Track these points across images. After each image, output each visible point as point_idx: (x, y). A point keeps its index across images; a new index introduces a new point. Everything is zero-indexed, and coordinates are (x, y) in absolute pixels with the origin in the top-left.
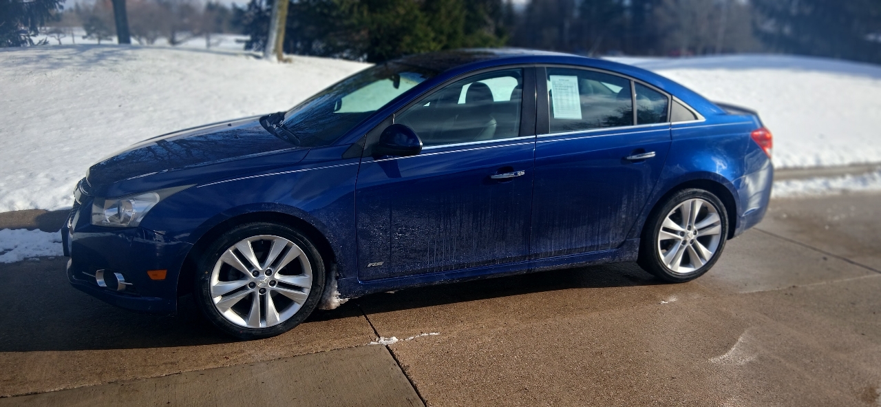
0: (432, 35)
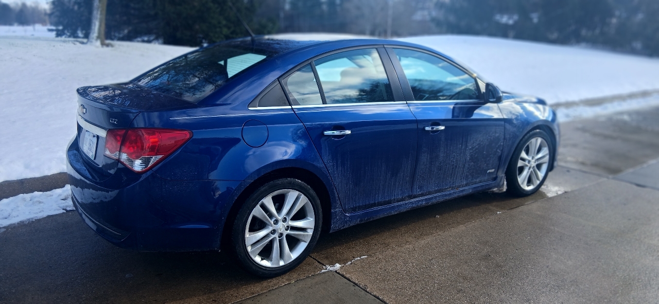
0: (224, 22)
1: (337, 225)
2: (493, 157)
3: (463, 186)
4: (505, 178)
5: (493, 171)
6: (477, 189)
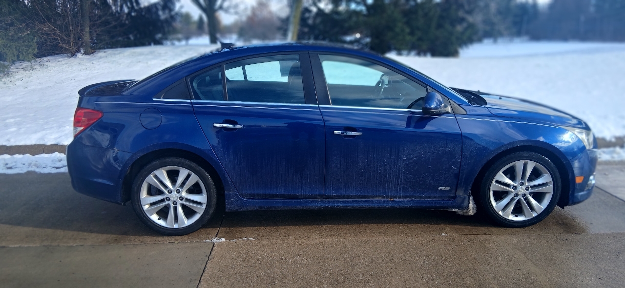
1: (233, 206)
2: (445, 174)
3: (400, 197)
4: (469, 199)
5: (448, 188)
6: (421, 205)
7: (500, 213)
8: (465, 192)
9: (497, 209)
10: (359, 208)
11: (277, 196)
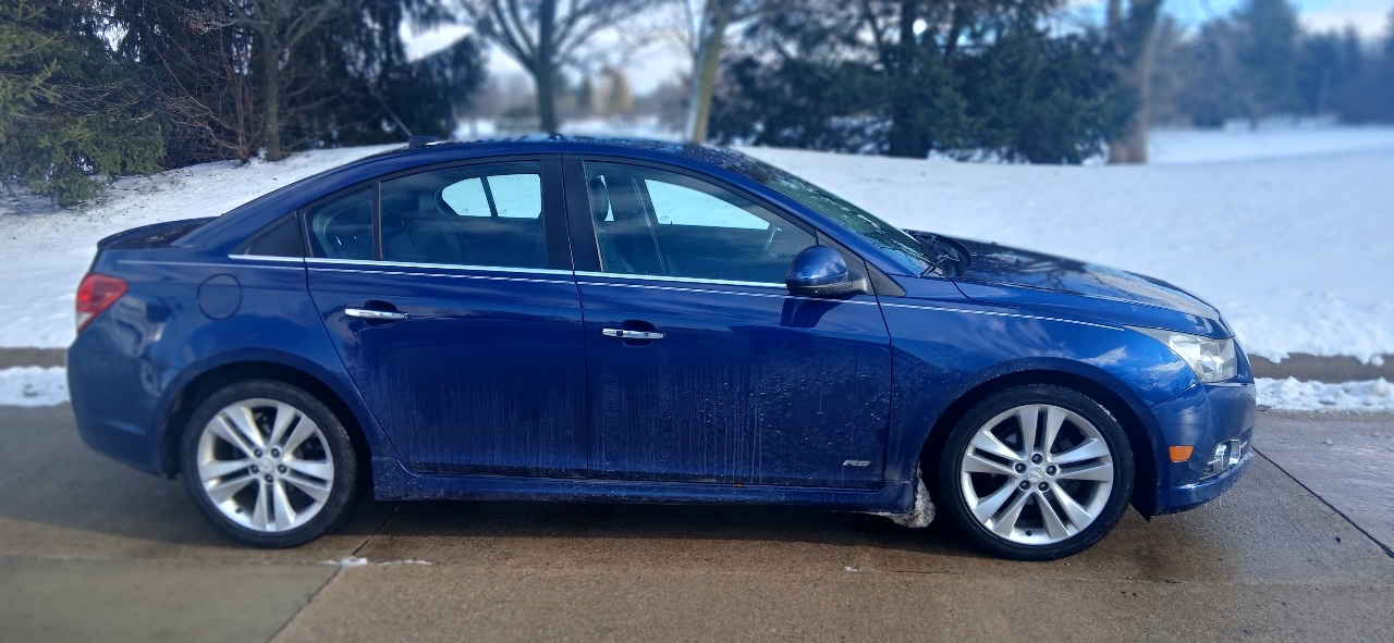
1: (389, 489)
2: (856, 430)
3: (756, 481)
4: (915, 491)
5: (865, 463)
6: (805, 499)
7: (989, 525)
8: (906, 471)
9: (980, 514)
10: (665, 501)
11: (484, 469)
